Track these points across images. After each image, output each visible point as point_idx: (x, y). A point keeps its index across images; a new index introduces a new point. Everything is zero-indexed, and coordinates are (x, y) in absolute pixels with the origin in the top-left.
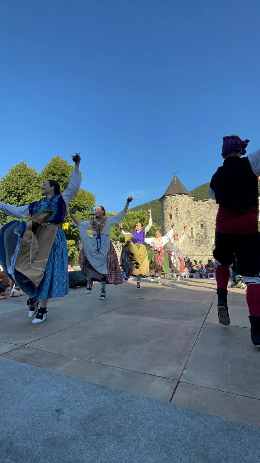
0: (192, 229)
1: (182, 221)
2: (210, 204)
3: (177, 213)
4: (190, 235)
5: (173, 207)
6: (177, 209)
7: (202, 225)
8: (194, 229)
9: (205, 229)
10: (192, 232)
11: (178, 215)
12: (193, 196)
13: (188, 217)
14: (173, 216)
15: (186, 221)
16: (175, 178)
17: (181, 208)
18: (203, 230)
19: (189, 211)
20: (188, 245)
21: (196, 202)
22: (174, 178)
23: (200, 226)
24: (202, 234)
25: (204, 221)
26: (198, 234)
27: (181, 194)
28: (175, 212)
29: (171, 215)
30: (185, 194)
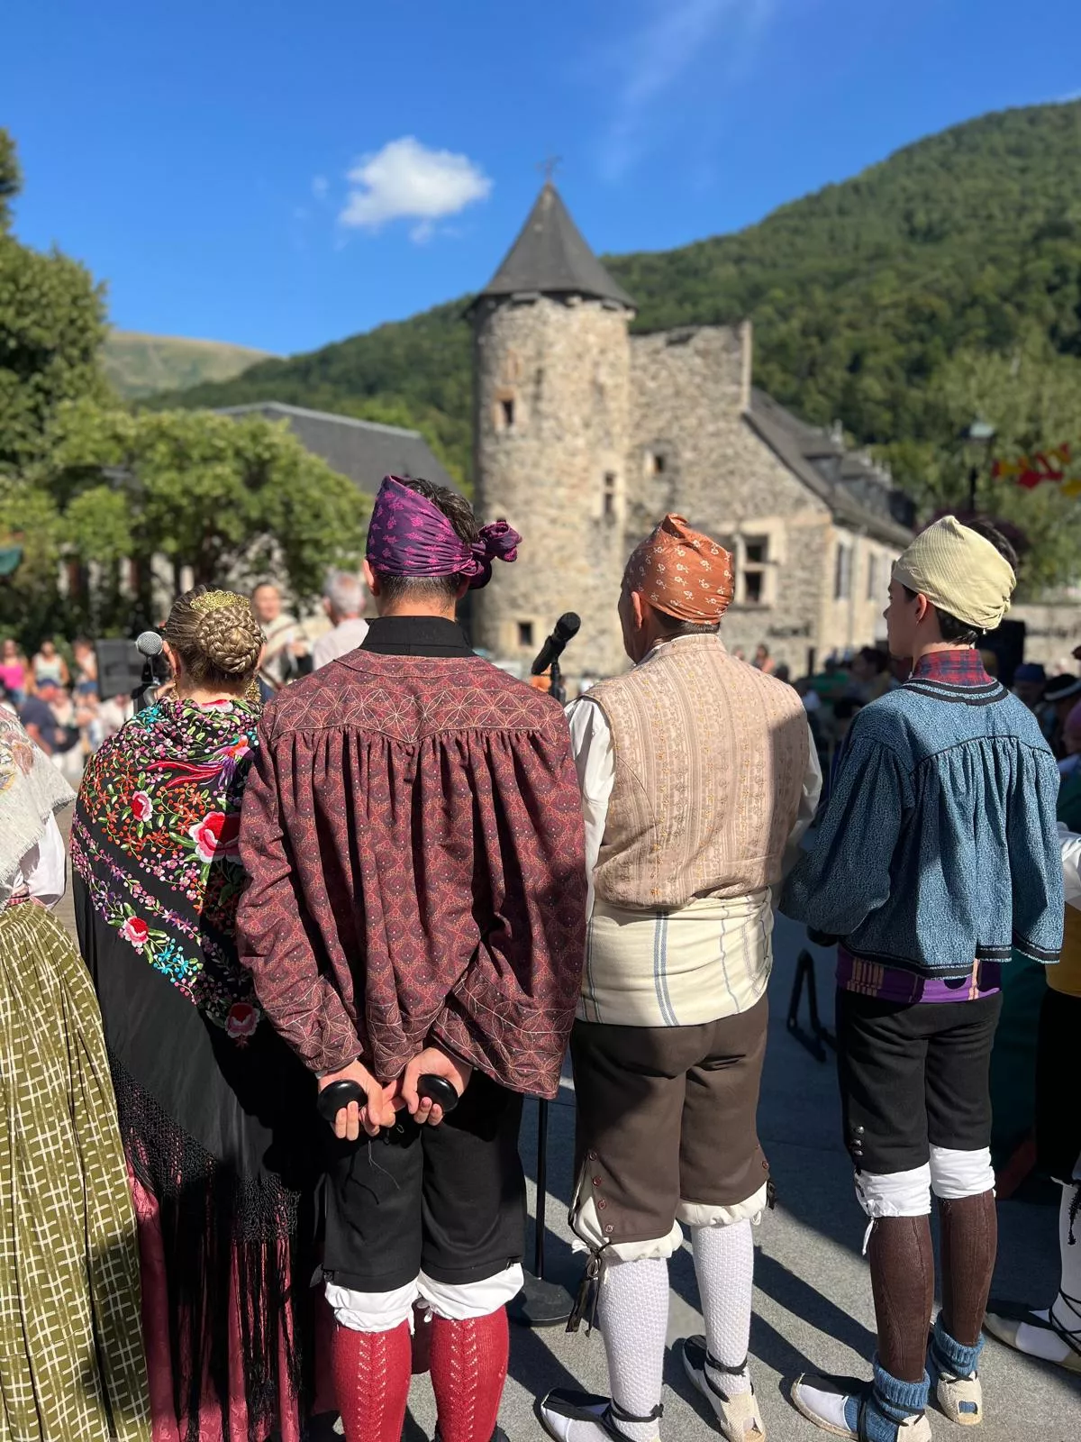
0: (609, 479)
1: (559, 438)
2: (703, 354)
3: (537, 397)
4: (597, 509)
5: (521, 361)
6: (540, 372)
7: (660, 463)
8: (620, 485)
9: (671, 481)
10: (609, 498)
11: (544, 406)
12: (627, 307)
13: (596, 420)
14: (521, 411)
15: (580, 442)
16: (548, 198)
17: (560, 368)
18: (664, 489)
19: (599, 389)
20: (582, 562)
21: (641, 342)
22: (540, 200)
23: (649, 464)
24: (655, 507)
25: (669, 442)
26: (637, 508)
27: (561, 296)
28: (530, 389)
29: (508, 407)
30: (588, 296)
